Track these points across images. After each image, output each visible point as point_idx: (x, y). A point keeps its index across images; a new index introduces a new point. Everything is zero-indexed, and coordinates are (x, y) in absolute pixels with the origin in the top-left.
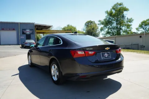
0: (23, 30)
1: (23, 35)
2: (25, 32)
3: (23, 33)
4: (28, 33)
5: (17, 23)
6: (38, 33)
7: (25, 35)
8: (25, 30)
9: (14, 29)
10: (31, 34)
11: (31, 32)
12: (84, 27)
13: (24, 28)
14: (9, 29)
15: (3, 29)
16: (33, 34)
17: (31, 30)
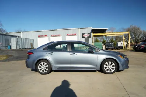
0: (82, 34)
2: (84, 36)
4: (86, 37)
5: (78, 29)
6: (94, 36)
7: (84, 38)
8: (84, 34)
9: (75, 34)
10: (89, 37)
11: (89, 36)
13: (83, 33)
14: (72, 34)
15: (68, 35)
16: (91, 37)
17: (89, 34)
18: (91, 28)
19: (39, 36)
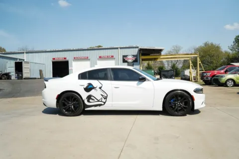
0: (124, 56)
1: (124, 63)
2: (126, 59)
3: (124, 61)
4: (130, 61)
5: (117, 48)
6: (143, 60)
7: (126, 64)
9: (112, 57)
10: (134, 61)
11: (134, 59)
12: (233, 44)
13: (126, 54)
14: (108, 57)
15: (100, 57)
16: (137, 62)
18: (138, 47)
19: (54, 59)
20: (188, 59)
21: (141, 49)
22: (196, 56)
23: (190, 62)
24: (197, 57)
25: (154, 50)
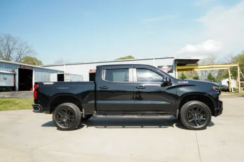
4: (165, 71)
5: (153, 59)
6: (179, 70)
10: (169, 72)
11: (170, 70)
13: (160, 65)
16: (172, 72)
17: (169, 66)
18: (173, 58)
19: (91, 70)
20: (227, 68)
21: (176, 60)
22: (236, 65)
23: (229, 72)
24: (237, 67)
25: (190, 60)
